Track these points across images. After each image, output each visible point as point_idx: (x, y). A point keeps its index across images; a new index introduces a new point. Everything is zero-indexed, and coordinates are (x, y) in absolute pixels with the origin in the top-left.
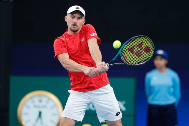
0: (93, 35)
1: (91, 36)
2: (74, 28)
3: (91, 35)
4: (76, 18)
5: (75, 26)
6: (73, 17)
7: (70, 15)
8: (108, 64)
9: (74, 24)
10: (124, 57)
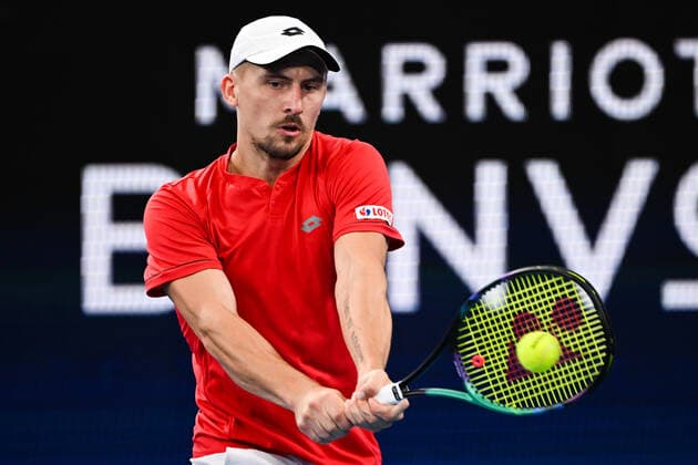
0: (371, 216)
1: (359, 217)
2: (289, 139)
3: (358, 210)
4: (296, 85)
5: (294, 129)
6: (275, 84)
7: (262, 72)
8: (397, 385)
9: (287, 119)
10: (471, 364)
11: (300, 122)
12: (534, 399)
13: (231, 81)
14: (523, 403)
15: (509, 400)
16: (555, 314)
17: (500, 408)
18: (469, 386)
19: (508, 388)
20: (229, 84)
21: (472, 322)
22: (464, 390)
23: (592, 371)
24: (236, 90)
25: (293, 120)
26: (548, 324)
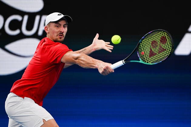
2: (61, 38)
9: (60, 33)
10: (141, 54)
11: (63, 34)
12: (155, 61)
13: (47, 27)
14: (152, 62)
15: (149, 62)
16: (161, 40)
17: (147, 64)
18: (140, 59)
19: (149, 59)
20: (46, 28)
21: (142, 44)
22: (139, 60)
23: (169, 53)
24: (48, 29)
25: (61, 34)
26: (159, 43)
